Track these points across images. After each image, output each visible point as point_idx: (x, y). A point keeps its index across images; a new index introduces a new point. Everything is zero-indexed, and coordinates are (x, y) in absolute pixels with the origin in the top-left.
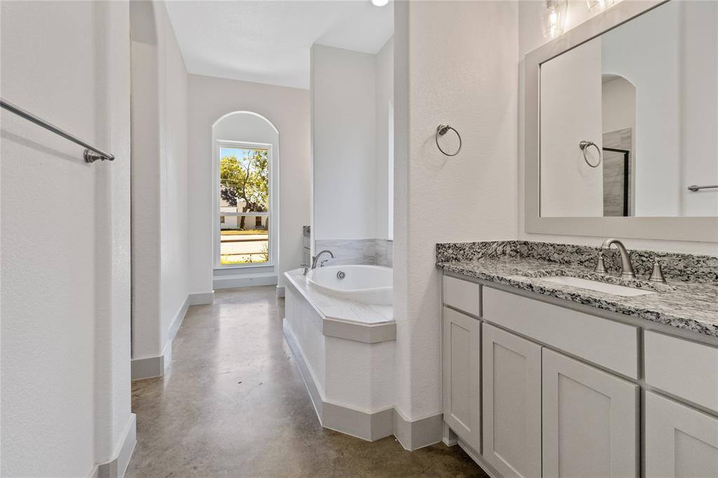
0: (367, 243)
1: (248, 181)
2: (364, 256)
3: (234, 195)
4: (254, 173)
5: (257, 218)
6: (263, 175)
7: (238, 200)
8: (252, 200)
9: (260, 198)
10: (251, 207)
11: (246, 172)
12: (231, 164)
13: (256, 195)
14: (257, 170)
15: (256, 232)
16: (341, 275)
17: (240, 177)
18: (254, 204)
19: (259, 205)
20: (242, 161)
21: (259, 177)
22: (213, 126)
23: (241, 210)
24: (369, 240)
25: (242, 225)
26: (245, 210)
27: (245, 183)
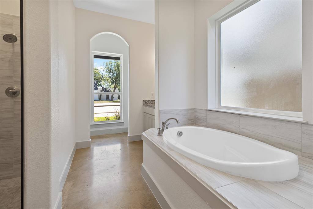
0: (190, 111)
1: (103, 78)
2: (188, 119)
3: (97, 85)
4: (106, 75)
5: (107, 95)
6: (110, 75)
7: (98, 87)
8: (105, 87)
9: (108, 86)
10: (104, 90)
11: (102, 74)
12: (95, 70)
13: (107, 85)
14: (108, 73)
15: (107, 102)
16: (180, 134)
17: (99, 77)
18: (106, 89)
19: (108, 89)
20: (100, 69)
21: (108, 77)
22: (91, 40)
23: (100, 92)
24: (191, 109)
25: (100, 99)
26: (101, 91)
27: (101, 79)
